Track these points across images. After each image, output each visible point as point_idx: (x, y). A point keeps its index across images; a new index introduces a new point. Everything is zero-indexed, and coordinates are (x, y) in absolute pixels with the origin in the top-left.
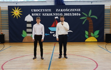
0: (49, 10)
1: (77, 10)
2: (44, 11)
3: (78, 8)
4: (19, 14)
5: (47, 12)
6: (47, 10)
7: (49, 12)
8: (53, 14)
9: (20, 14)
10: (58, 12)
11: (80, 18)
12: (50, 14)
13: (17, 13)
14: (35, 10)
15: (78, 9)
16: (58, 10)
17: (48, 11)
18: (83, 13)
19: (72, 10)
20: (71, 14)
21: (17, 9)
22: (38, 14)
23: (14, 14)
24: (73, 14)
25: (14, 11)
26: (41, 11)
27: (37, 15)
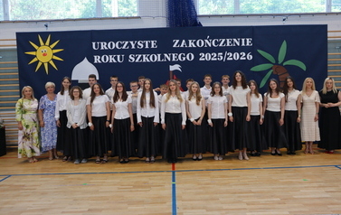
0: (150, 45)
1: (241, 43)
2: (133, 47)
3: (245, 37)
4: (53, 59)
5: (144, 51)
6: (144, 44)
7: (149, 51)
8: (162, 57)
9: (55, 58)
10: (178, 51)
11: (253, 69)
12: (153, 57)
13: (45, 55)
14: (104, 46)
15: (243, 40)
16: (180, 43)
17: (147, 47)
18: (259, 51)
19: (225, 42)
20: (223, 56)
21: (45, 42)
22: (116, 58)
23: (35, 60)
24: (227, 56)
25: (36, 50)
26: (124, 47)
27: (111, 59)
